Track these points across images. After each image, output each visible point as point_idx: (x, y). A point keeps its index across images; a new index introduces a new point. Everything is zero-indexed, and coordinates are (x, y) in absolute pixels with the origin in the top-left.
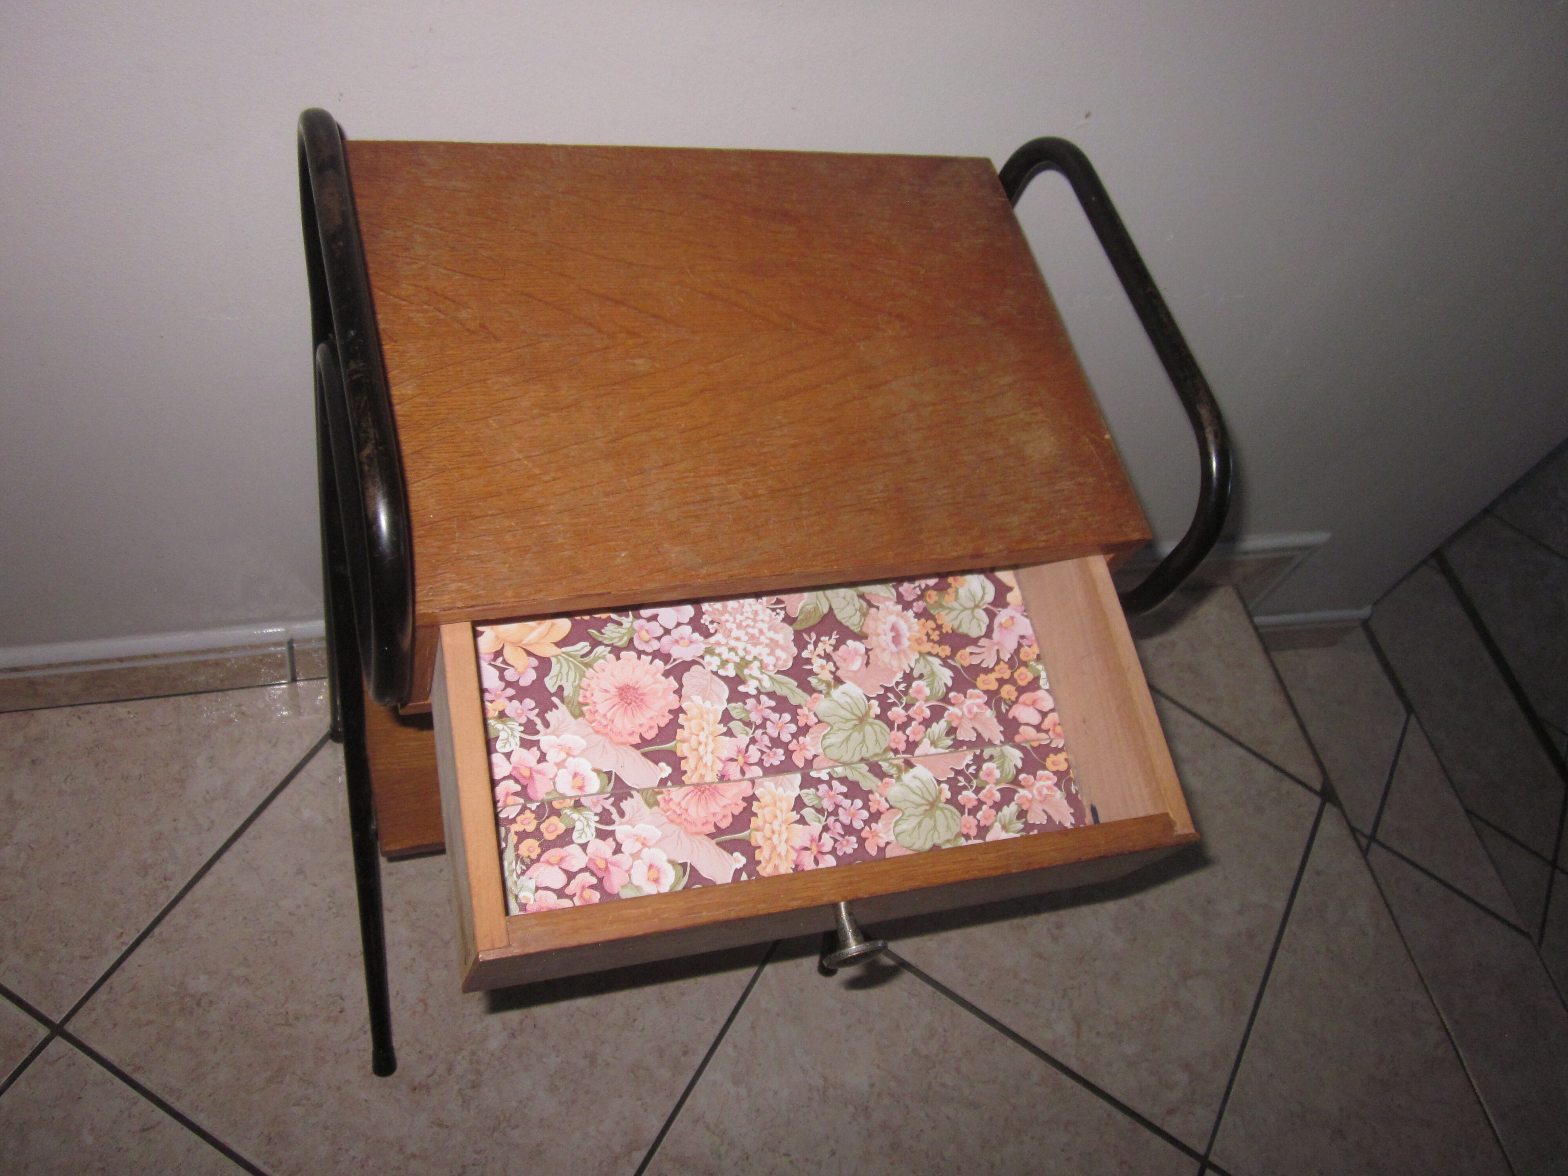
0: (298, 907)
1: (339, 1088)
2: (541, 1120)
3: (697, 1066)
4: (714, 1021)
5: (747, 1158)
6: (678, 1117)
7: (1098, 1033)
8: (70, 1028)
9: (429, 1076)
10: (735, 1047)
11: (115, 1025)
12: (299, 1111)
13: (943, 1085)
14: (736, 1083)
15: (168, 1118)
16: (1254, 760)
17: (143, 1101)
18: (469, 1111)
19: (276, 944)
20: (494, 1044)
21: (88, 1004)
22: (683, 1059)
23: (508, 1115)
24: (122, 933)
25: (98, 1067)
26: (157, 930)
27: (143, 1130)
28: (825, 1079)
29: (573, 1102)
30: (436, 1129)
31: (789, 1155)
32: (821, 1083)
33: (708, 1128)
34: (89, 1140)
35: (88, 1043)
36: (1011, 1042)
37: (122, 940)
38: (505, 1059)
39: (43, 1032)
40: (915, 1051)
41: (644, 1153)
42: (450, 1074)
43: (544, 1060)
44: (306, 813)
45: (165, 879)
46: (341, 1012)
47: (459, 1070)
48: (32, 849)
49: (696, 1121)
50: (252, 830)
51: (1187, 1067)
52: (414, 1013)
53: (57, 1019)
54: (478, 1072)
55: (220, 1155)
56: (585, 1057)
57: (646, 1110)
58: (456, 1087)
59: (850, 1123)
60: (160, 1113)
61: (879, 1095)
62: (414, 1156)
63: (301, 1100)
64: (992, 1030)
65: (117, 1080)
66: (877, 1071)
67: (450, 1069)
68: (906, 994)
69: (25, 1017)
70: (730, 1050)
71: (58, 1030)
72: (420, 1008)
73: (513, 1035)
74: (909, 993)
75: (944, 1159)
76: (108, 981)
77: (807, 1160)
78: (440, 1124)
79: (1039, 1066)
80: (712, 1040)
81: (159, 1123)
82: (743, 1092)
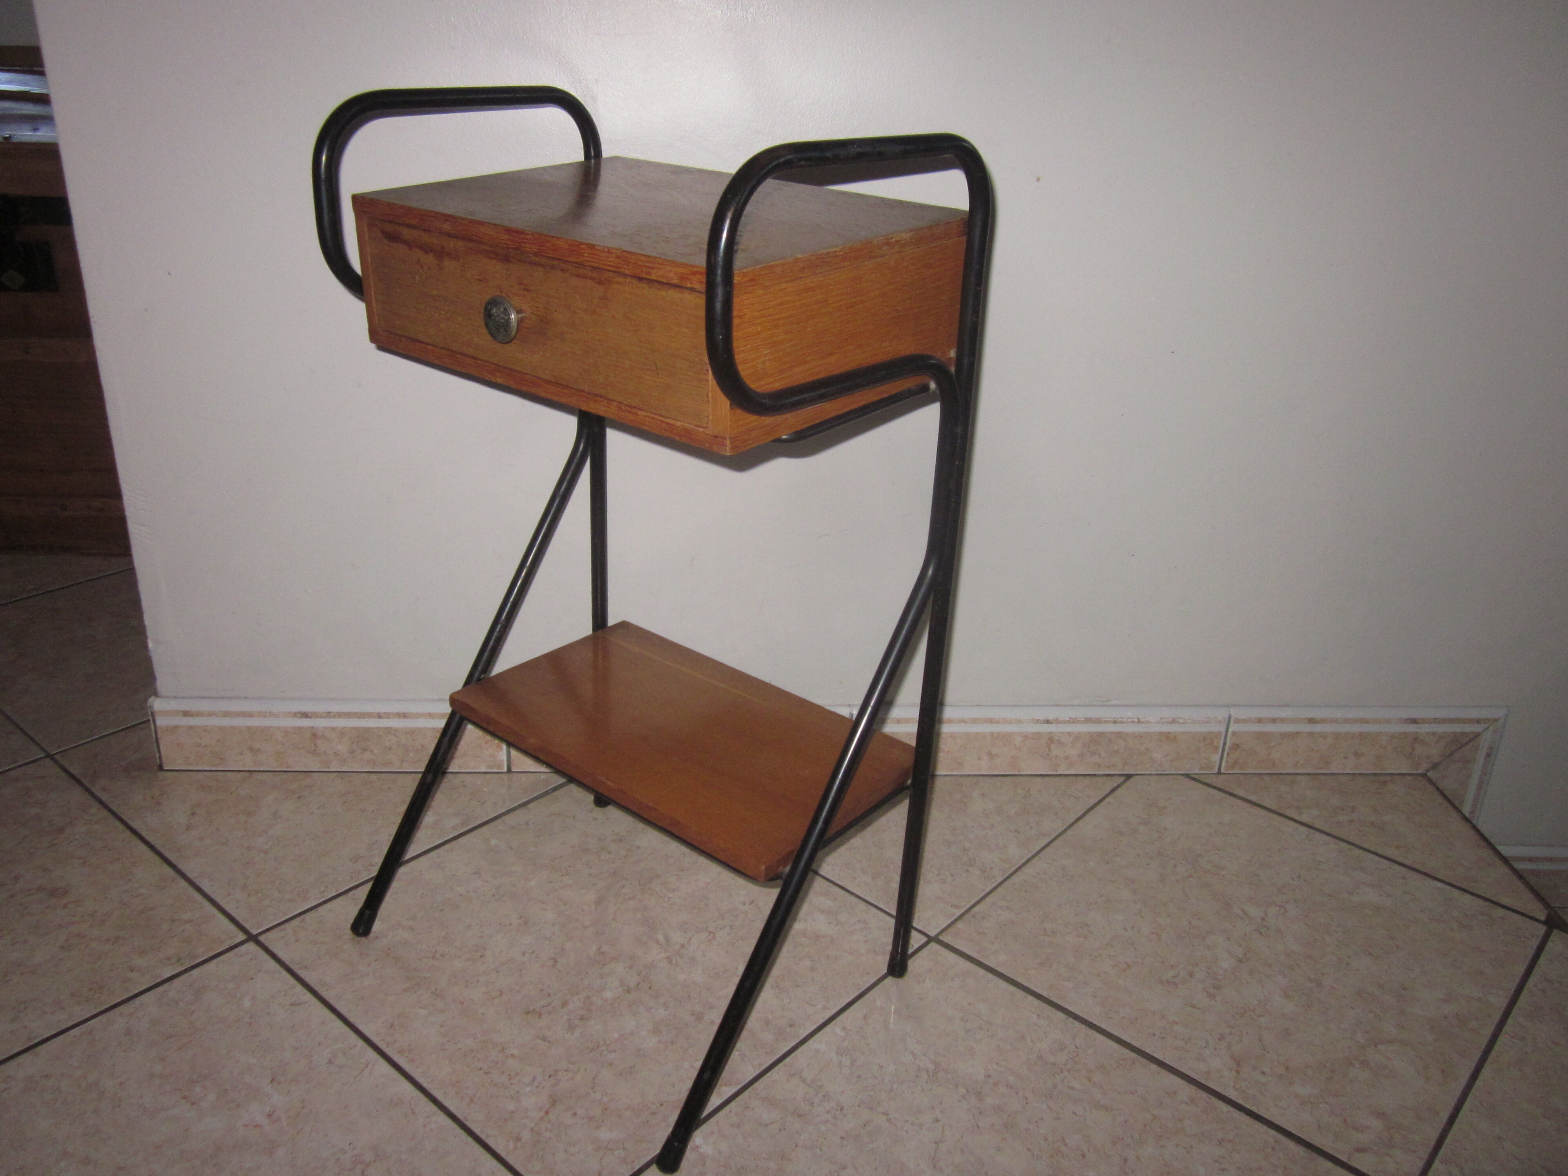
0: (468, 892)
1: (462, 1003)
2: (639, 1050)
3: (801, 1038)
4: (825, 1008)
5: (841, 1109)
6: (776, 1069)
7: (1264, 1073)
8: (262, 938)
9: (543, 1007)
10: (844, 1029)
11: (297, 941)
12: (423, 1012)
13: (1072, 1088)
14: (839, 1053)
15: (315, 1001)
16: (1456, 893)
17: (299, 988)
18: (572, 1034)
19: (442, 910)
20: (608, 995)
21: (283, 926)
22: (789, 1029)
23: (608, 1042)
24: (324, 891)
25: (272, 963)
26: (351, 893)
27: (292, 1005)
28: (936, 1065)
29: (672, 1043)
30: (539, 1041)
31: (888, 1115)
32: (931, 1067)
33: (804, 1081)
34: (247, 1003)
35: (271, 948)
36: (1154, 1067)
37: (323, 894)
38: (616, 1005)
39: (242, 937)
40: (1040, 1058)
41: (734, 1090)
42: (562, 1007)
43: (653, 1010)
44: (493, 842)
45: (370, 865)
46: (481, 957)
47: (571, 1007)
48: (279, 840)
49: (792, 1075)
50: (447, 846)
51: (1381, 1115)
52: (544, 966)
53: (254, 932)
54: (589, 1010)
55: (346, 1029)
56: (693, 1014)
57: (743, 1059)
58: (566, 1017)
59: (959, 1101)
60: (309, 996)
61: (996, 1085)
62: (513, 1056)
63: (428, 1005)
64: (1134, 1055)
65: (284, 973)
66: (995, 1066)
67: (564, 1004)
68: (1035, 1016)
69: (232, 927)
70: (838, 1031)
71: (252, 938)
72: (550, 963)
73: (629, 991)
74: (1038, 1015)
75: (1066, 1145)
76: (302, 917)
77: (907, 1121)
78: (544, 1039)
79: (1186, 1090)
80: (822, 1021)
81: (306, 1002)
82: (846, 1061)
